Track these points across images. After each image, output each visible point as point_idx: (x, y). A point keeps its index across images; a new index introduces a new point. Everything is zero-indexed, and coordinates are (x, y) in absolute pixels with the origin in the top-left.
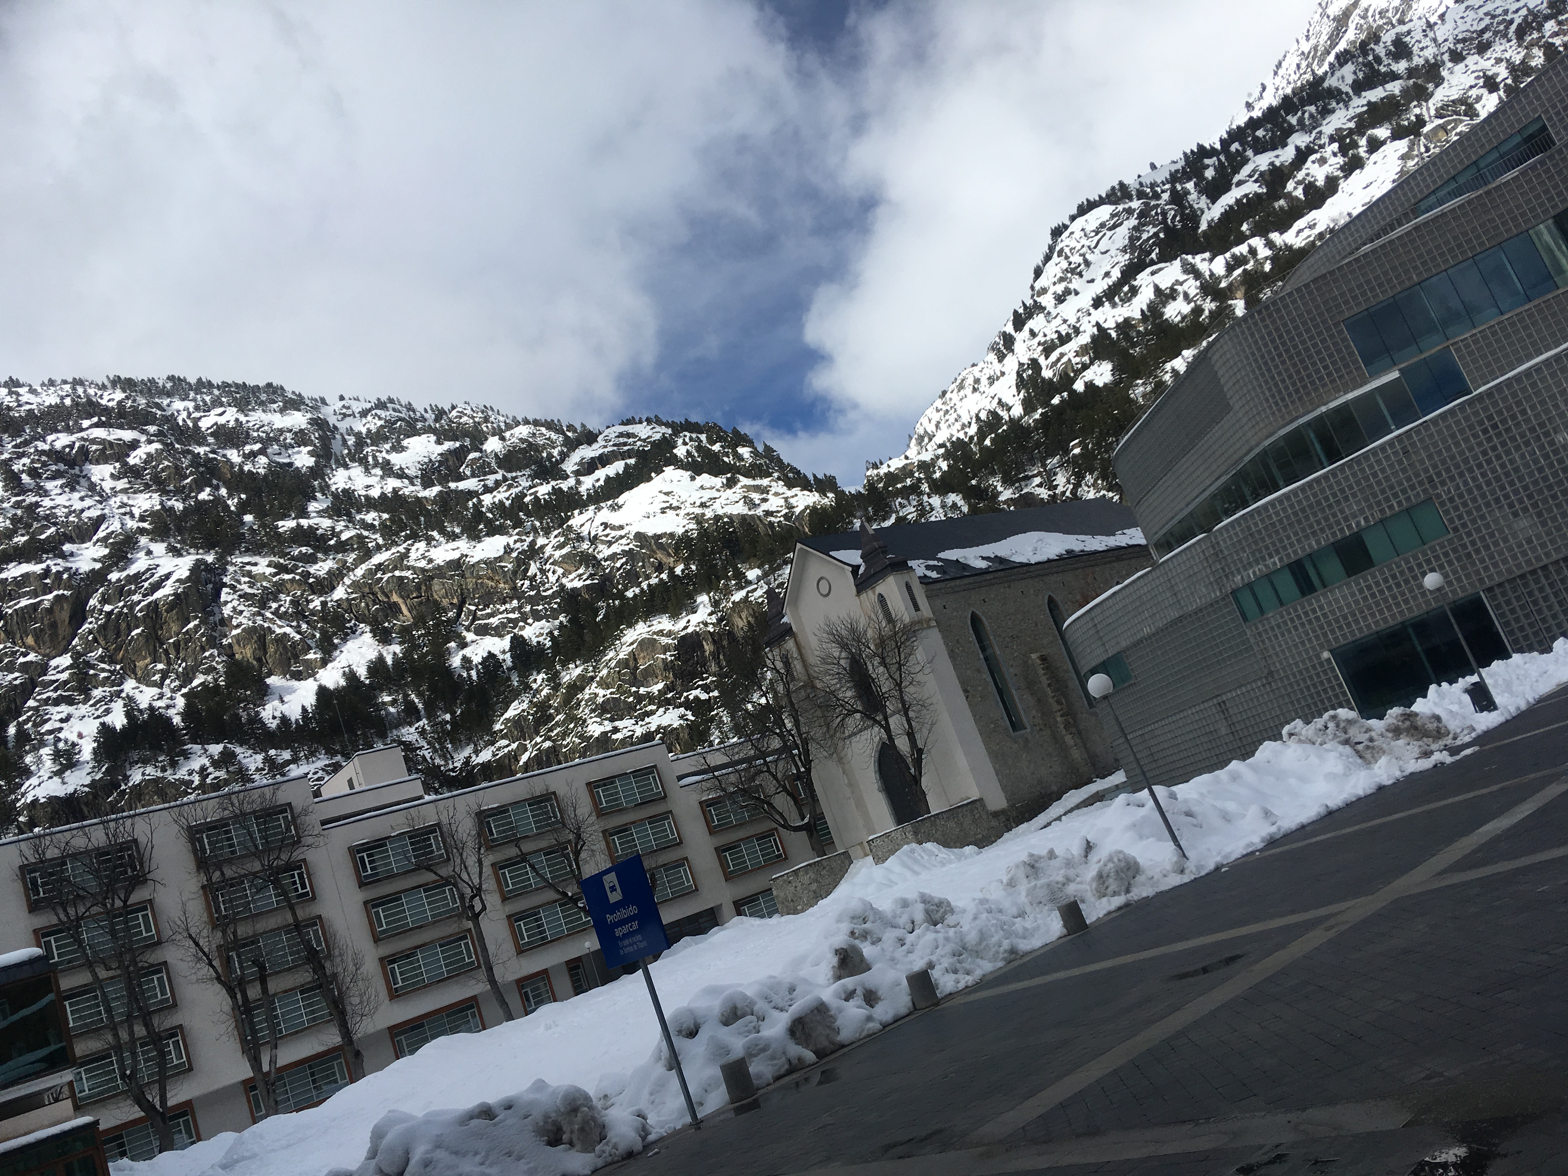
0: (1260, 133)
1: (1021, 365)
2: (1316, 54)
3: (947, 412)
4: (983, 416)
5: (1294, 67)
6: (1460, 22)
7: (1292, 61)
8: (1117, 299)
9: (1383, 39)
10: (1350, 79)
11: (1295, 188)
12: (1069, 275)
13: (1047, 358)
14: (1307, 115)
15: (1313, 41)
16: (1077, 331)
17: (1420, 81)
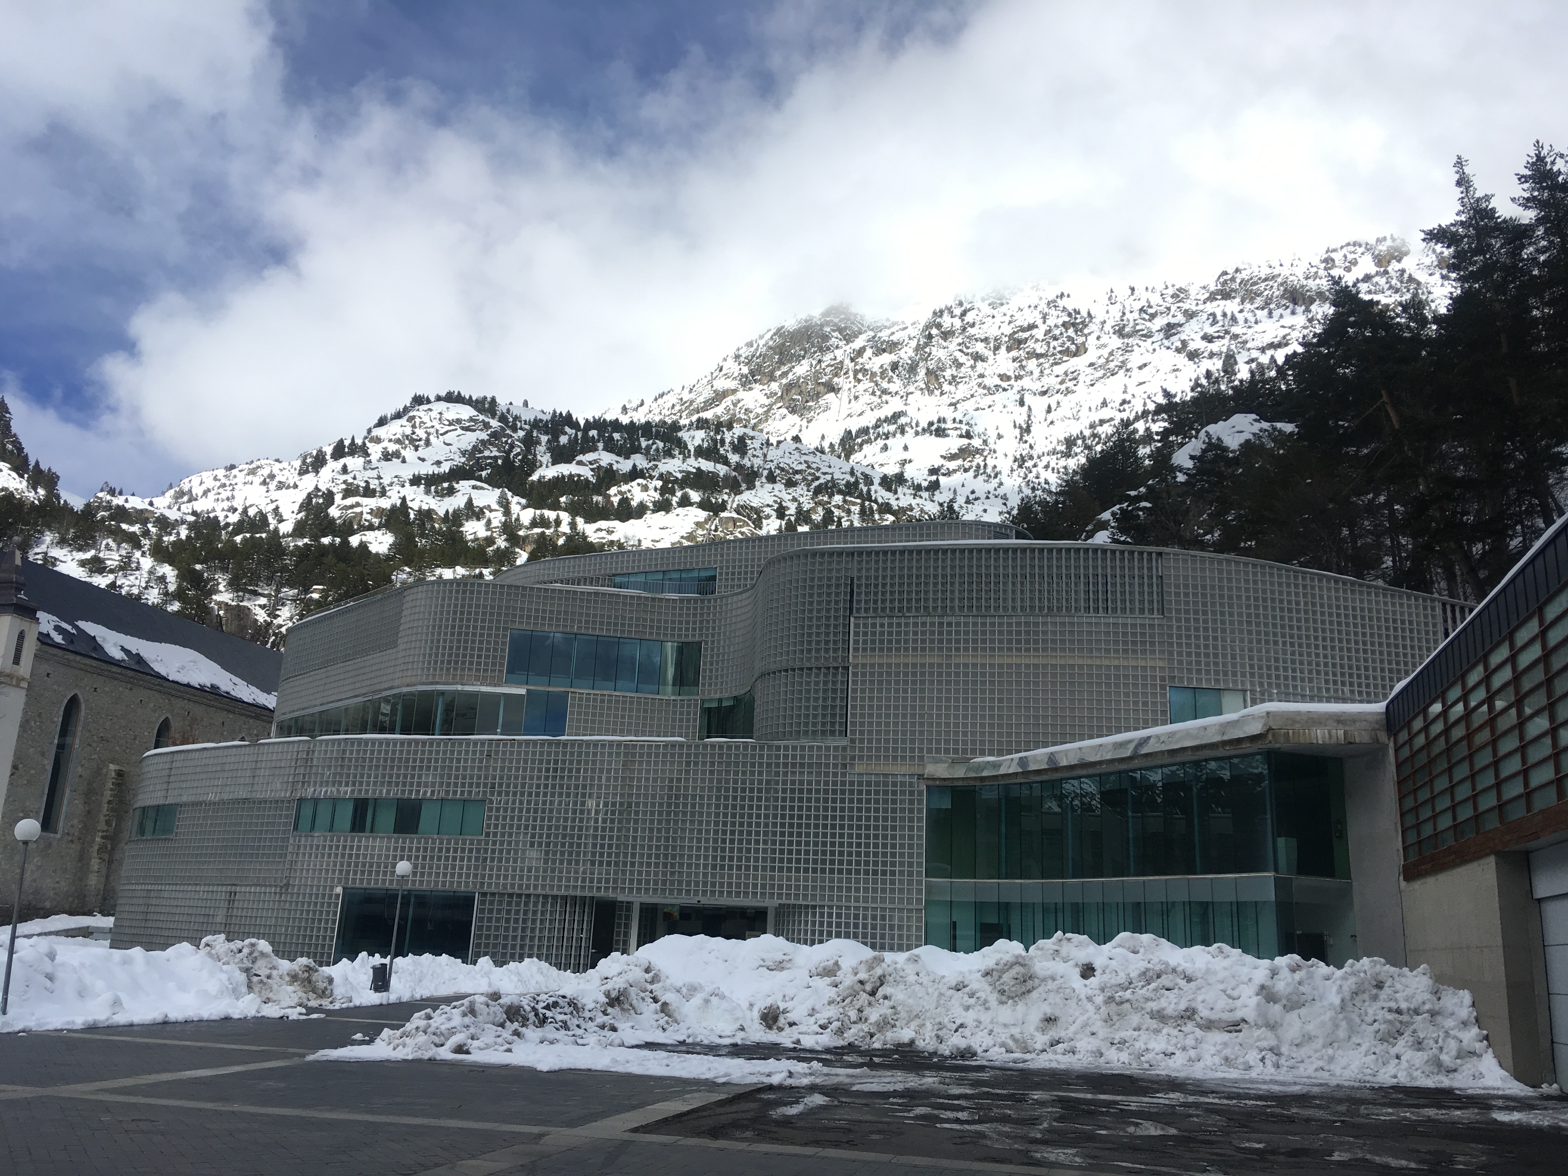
0: (616, 436)
1: (317, 489)
2: (687, 406)
3: (224, 485)
4: (252, 512)
5: (670, 405)
6: (787, 454)
7: (671, 399)
8: (433, 488)
9: (734, 430)
10: (698, 441)
11: (615, 495)
12: (407, 442)
13: (344, 498)
14: (654, 447)
15: (693, 396)
16: (383, 493)
17: (739, 478)
